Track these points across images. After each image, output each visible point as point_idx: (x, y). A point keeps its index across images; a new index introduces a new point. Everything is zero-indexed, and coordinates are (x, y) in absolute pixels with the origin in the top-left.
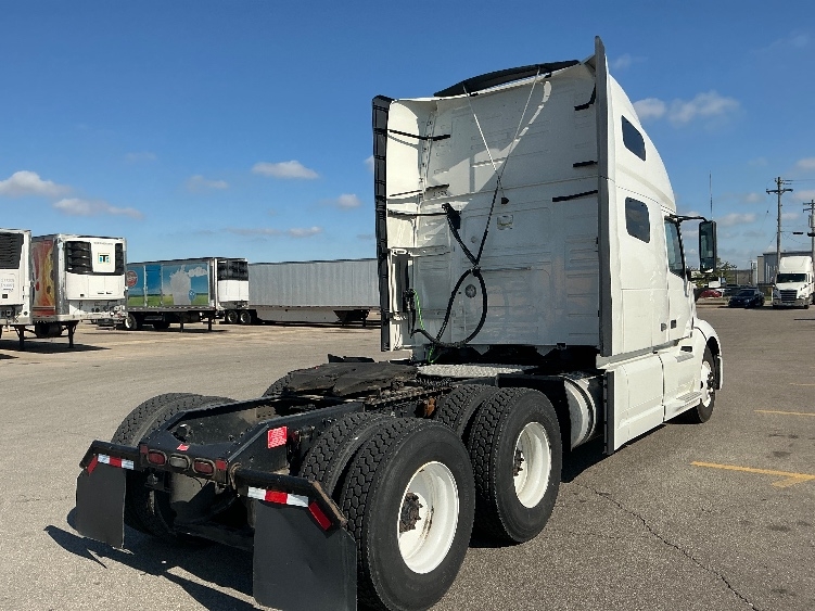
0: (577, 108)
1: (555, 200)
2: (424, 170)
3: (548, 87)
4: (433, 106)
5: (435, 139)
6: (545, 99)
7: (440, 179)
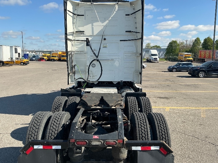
0: (126, 15)
1: (121, 41)
2: (74, 25)
3: (117, 6)
4: (78, 4)
5: (78, 15)
6: (116, 10)
7: (81, 29)
